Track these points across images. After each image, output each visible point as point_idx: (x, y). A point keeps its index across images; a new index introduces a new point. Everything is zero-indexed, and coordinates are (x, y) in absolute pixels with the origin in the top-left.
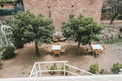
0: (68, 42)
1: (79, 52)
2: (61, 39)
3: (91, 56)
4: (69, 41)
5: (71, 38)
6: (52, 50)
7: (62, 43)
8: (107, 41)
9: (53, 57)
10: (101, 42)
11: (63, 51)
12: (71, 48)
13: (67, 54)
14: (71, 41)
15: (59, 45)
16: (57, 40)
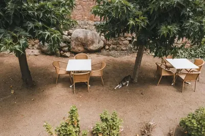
0: (108, 55)
1: (137, 76)
2: (91, 48)
3: (167, 87)
4: (110, 52)
5: (114, 46)
6: (69, 72)
7: (94, 56)
8: (193, 52)
9: (71, 90)
10: (180, 54)
11: (97, 74)
12: (114, 67)
13: (107, 81)
14: (112, 52)
15: (87, 58)
16: (81, 48)
